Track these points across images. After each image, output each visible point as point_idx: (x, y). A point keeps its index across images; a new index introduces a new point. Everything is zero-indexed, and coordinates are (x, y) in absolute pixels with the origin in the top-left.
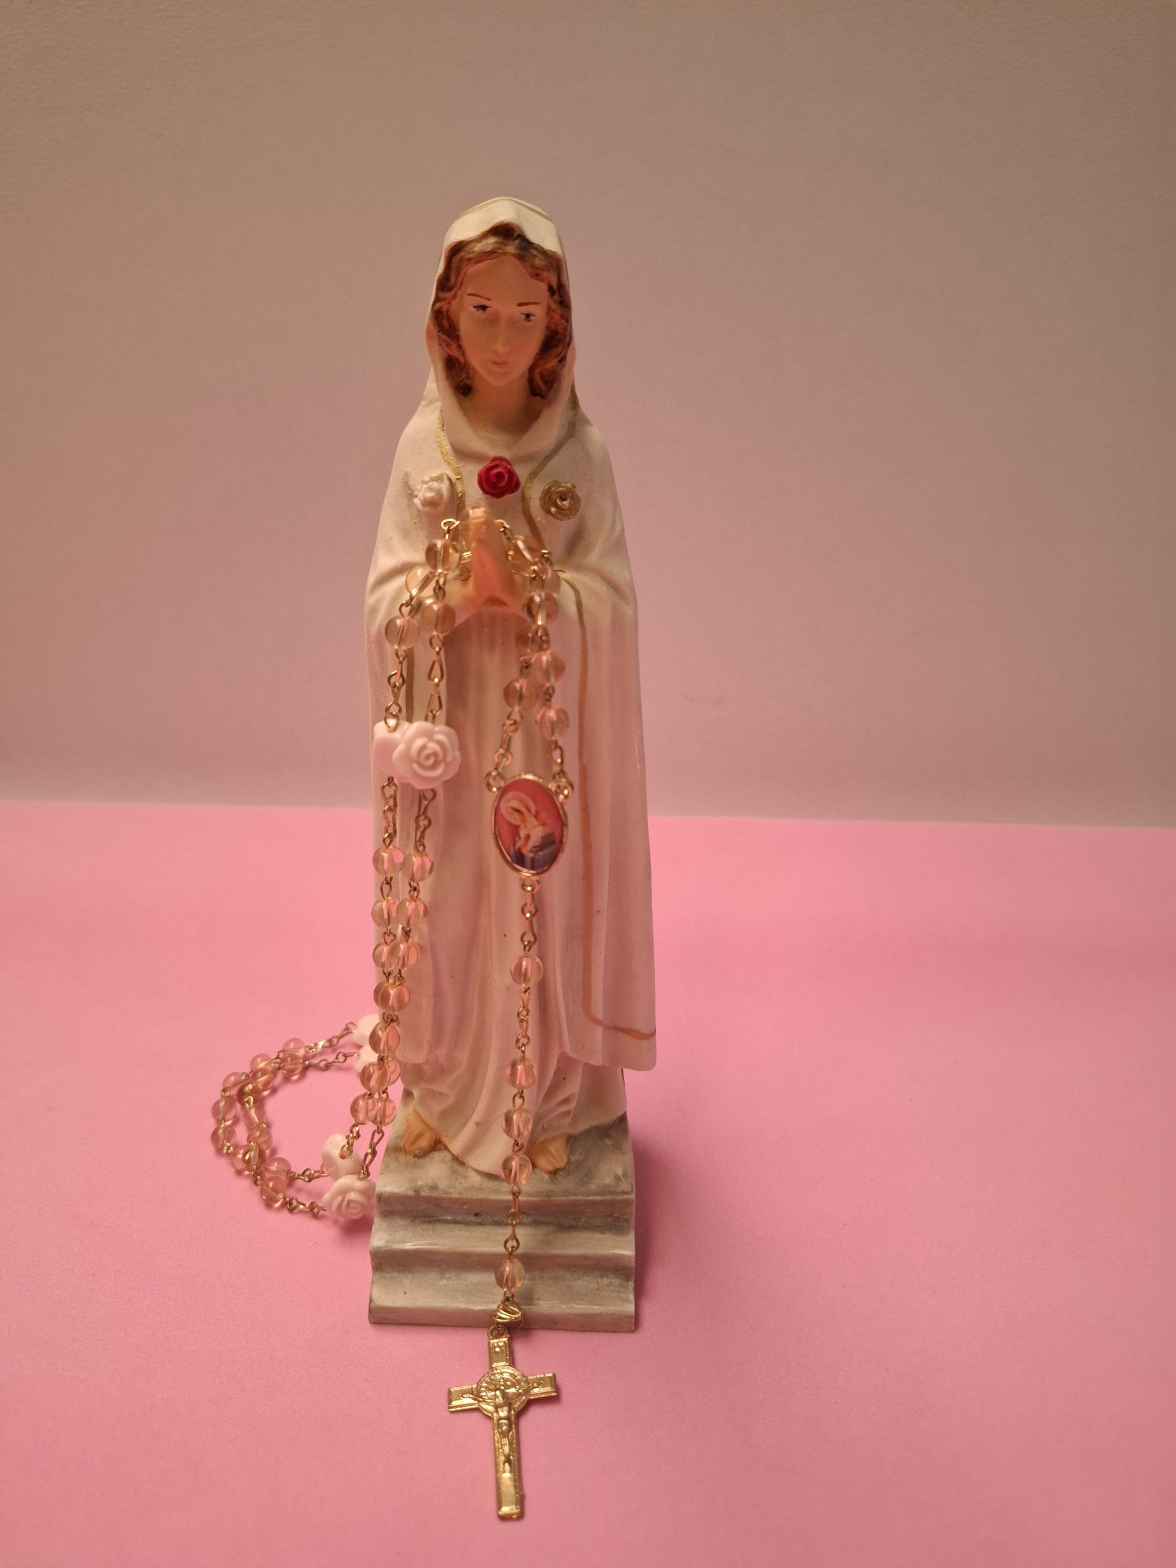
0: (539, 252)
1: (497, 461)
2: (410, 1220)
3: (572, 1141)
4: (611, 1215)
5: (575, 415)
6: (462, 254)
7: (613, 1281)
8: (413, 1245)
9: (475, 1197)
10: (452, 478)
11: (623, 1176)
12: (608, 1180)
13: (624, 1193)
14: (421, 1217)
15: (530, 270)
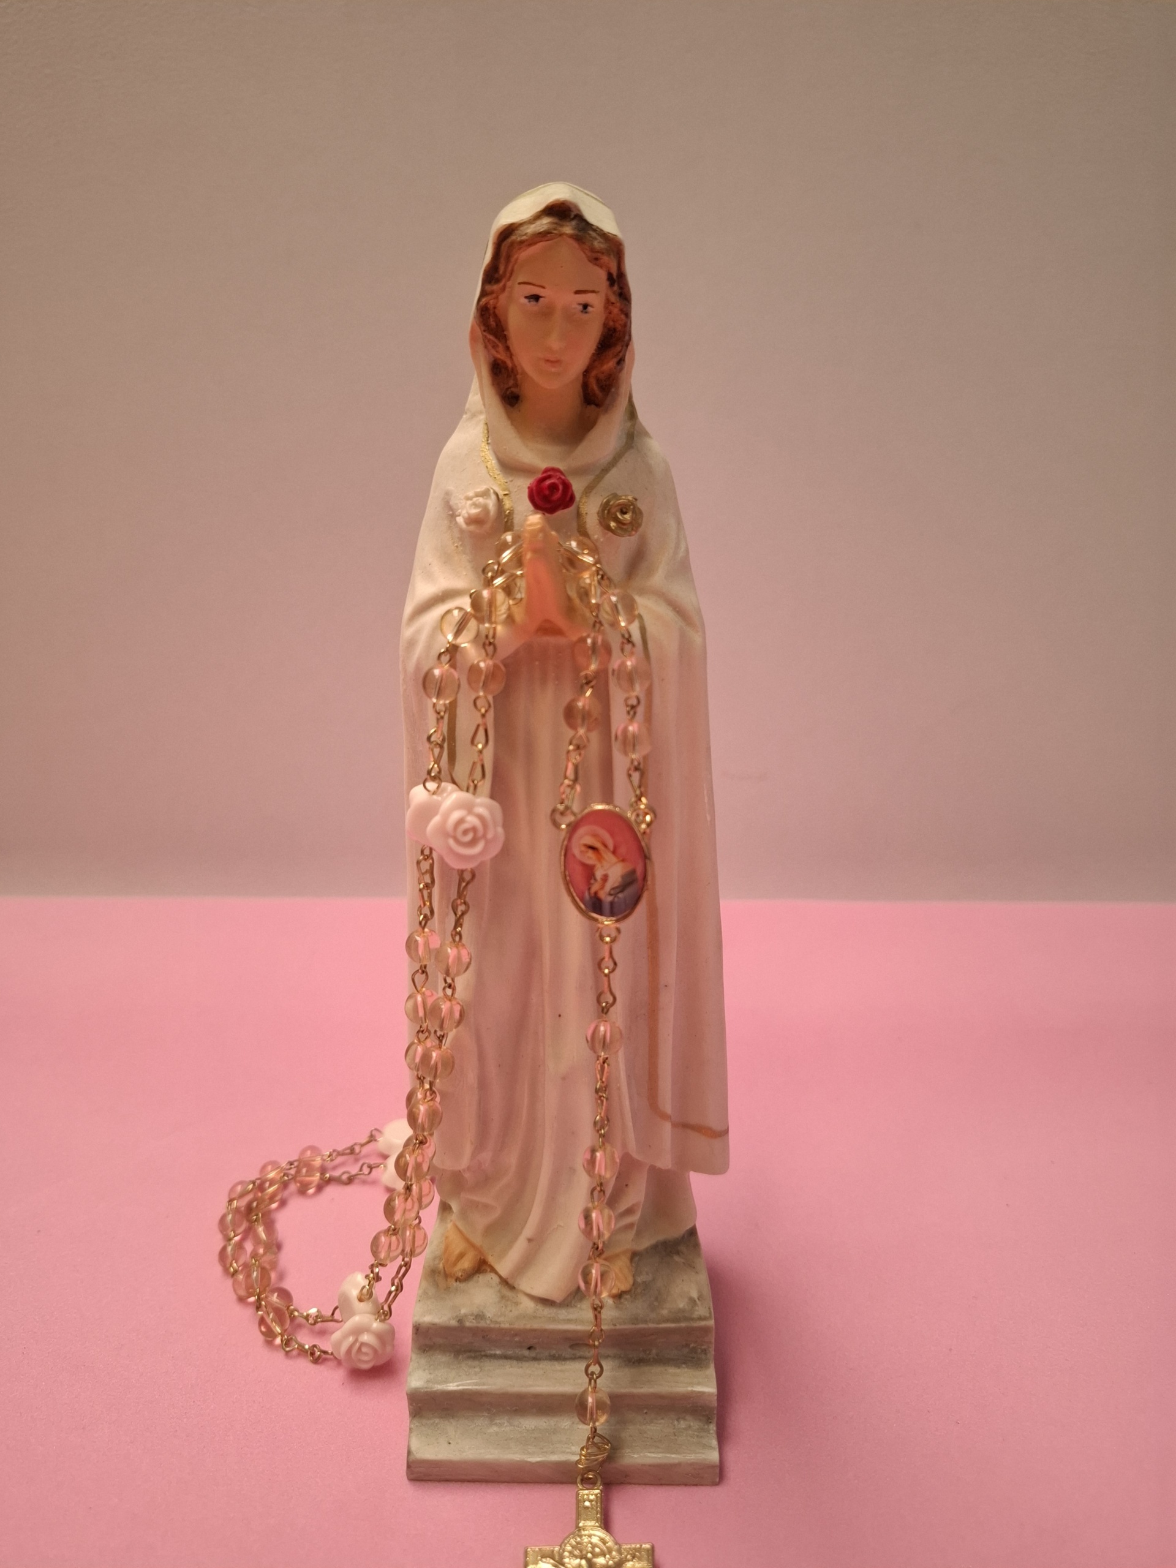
0: (598, 234)
1: (549, 472)
2: (453, 1355)
3: (637, 1259)
4: (687, 1345)
5: (633, 426)
6: (513, 238)
7: (692, 1424)
8: (458, 1386)
9: (528, 1327)
10: (499, 494)
11: (699, 1299)
12: (682, 1304)
13: (700, 1319)
14: (465, 1352)
15: (589, 254)
